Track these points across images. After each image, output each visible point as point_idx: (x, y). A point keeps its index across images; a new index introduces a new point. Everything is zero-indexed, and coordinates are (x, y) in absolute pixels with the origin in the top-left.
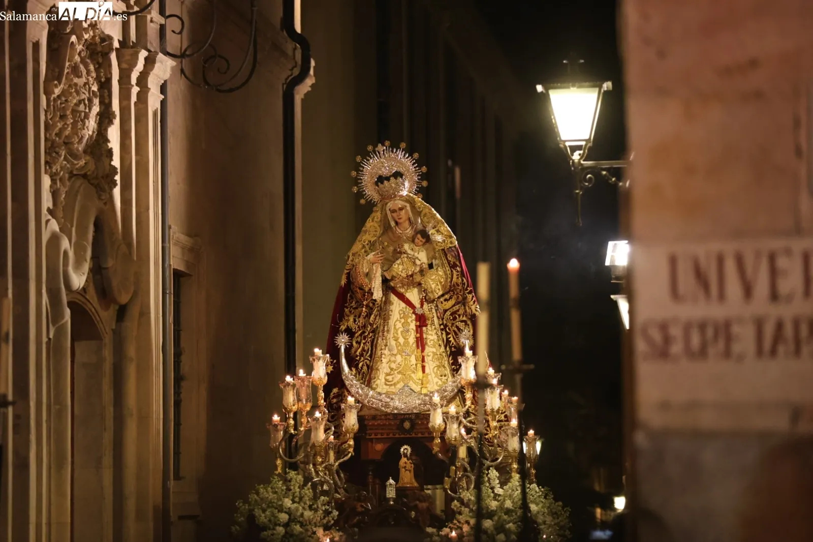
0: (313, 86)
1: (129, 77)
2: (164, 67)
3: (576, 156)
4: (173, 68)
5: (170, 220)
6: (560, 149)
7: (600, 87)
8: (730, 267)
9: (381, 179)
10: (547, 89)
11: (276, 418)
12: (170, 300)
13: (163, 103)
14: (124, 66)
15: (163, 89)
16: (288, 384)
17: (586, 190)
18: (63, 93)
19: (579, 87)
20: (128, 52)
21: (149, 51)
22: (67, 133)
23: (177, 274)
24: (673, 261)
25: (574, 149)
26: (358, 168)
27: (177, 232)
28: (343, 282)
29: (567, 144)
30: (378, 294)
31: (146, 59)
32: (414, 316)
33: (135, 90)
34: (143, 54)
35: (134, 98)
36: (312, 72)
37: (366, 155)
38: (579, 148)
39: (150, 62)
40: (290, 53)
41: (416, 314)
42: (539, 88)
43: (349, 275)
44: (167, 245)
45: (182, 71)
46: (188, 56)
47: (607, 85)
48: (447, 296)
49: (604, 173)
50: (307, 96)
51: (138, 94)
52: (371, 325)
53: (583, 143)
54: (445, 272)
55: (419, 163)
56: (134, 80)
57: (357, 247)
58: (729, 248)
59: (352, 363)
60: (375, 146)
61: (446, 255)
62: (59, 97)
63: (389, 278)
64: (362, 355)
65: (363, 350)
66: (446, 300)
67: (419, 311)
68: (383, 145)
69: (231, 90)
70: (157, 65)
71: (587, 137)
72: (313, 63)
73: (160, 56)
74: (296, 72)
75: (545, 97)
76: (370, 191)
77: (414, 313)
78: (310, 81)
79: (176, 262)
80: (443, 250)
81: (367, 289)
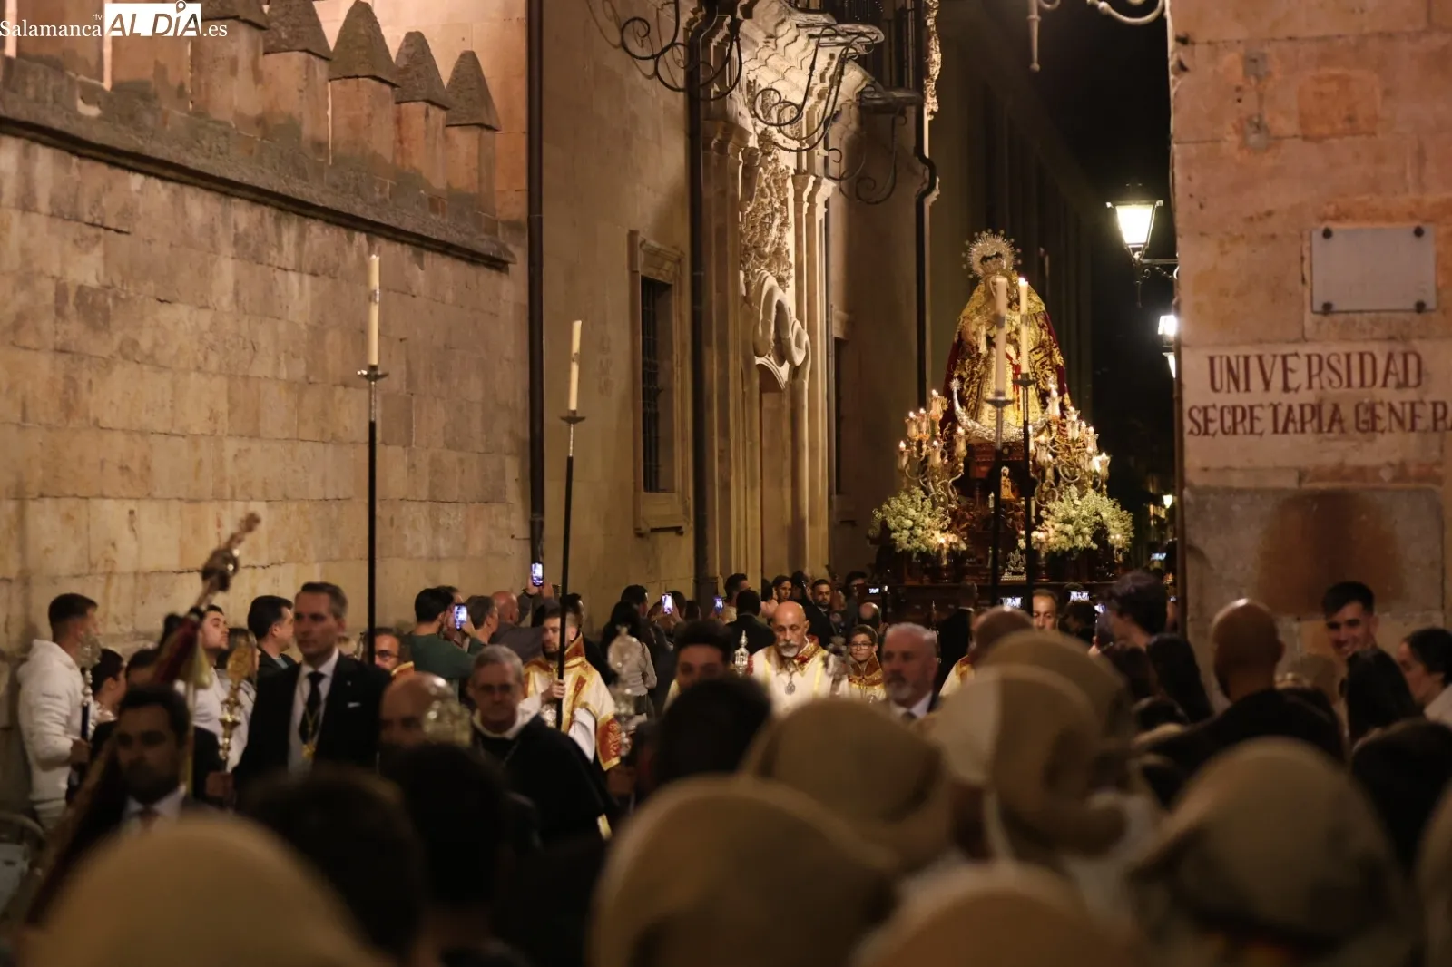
0: (938, 197)
1: (802, 196)
2: (828, 188)
3: (1137, 256)
4: (834, 188)
5: (832, 301)
6: (1124, 250)
7: (1154, 204)
8: (1254, 363)
9: (985, 259)
10: (1114, 205)
11: (902, 445)
12: (832, 360)
13: (827, 215)
14: (798, 188)
15: (827, 204)
16: (911, 419)
17: (1145, 281)
18: (753, 210)
19: (1139, 204)
20: (800, 177)
21: (816, 176)
22: (756, 239)
23: (837, 341)
24: (1212, 360)
25: (1135, 250)
26: (967, 250)
27: (837, 311)
28: (956, 339)
29: (1130, 246)
30: (983, 349)
31: (814, 182)
32: (1011, 366)
33: (806, 205)
34: (812, 179)
35: (805, 212)
36: (937, 186)
37: (973, 240)
38: (1139, 249)
39: (817, 184)
40: (921, 171)
41: (1013, 365)
42: (1109, 205)
43: (960, 334)
44: (829, 319)
45: (841, 190)
46: (846, 179)
47: (1160, 203)
48: (1037, 351)
49: (1158, 268)
50: (934, 203)
51: (809, 208)
52: (978, 372)
53: (1142, 246)
54: (1035, 332)
55: (1014, 246)
56: (805, 198)
57: (966, 312)
58: (1253, 351)
59: (963, 402)
60: (980, 233)
61: (1036, 318)
62: (750, 213)
63: (992, 335)
64: (970, 396)
65: (972, 392)
66: (1036, 353)
67: (1015, 362)
68: (987, 232)
69: (877, 203)
70: (822, 187)
71: (1144, 241)
72: (938, 179)
73: (825, 180)
74: (926, 186)
75: (1113, 211)
76: (978, 268)
77: (1011, 363)
78: (936, 193)
79: (837, 332)
80: (1034, 314)
81: (974, 345)
